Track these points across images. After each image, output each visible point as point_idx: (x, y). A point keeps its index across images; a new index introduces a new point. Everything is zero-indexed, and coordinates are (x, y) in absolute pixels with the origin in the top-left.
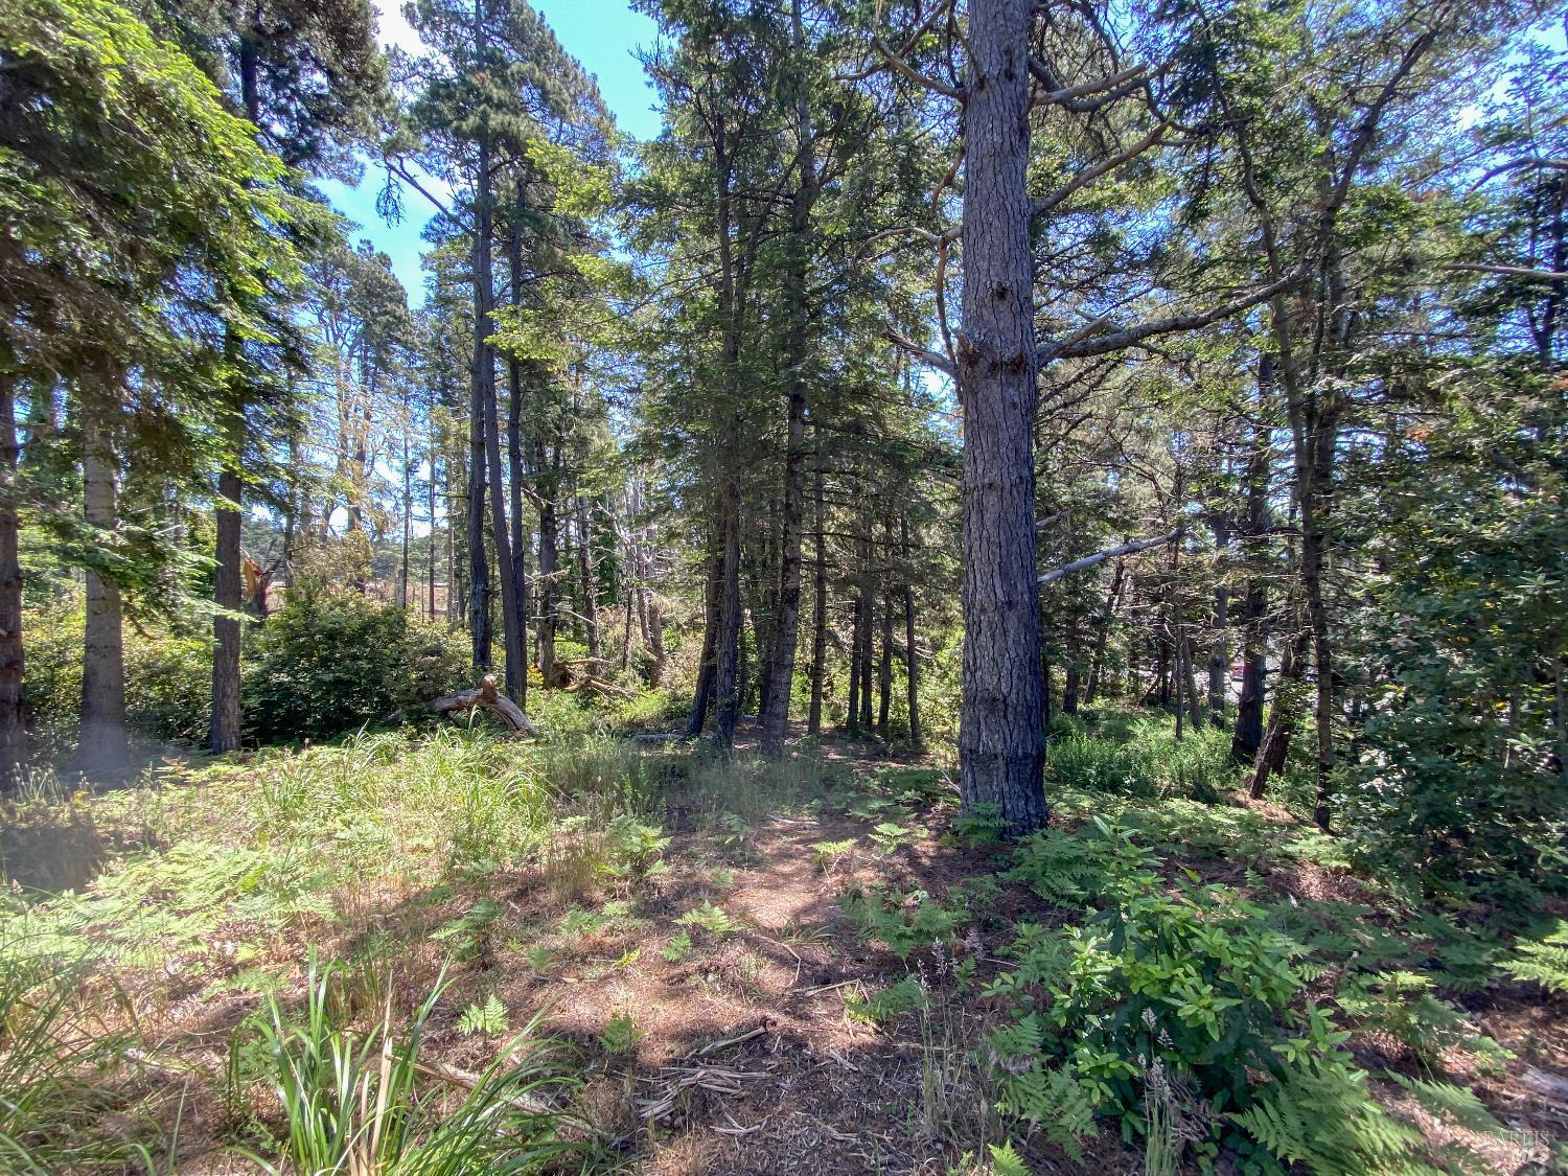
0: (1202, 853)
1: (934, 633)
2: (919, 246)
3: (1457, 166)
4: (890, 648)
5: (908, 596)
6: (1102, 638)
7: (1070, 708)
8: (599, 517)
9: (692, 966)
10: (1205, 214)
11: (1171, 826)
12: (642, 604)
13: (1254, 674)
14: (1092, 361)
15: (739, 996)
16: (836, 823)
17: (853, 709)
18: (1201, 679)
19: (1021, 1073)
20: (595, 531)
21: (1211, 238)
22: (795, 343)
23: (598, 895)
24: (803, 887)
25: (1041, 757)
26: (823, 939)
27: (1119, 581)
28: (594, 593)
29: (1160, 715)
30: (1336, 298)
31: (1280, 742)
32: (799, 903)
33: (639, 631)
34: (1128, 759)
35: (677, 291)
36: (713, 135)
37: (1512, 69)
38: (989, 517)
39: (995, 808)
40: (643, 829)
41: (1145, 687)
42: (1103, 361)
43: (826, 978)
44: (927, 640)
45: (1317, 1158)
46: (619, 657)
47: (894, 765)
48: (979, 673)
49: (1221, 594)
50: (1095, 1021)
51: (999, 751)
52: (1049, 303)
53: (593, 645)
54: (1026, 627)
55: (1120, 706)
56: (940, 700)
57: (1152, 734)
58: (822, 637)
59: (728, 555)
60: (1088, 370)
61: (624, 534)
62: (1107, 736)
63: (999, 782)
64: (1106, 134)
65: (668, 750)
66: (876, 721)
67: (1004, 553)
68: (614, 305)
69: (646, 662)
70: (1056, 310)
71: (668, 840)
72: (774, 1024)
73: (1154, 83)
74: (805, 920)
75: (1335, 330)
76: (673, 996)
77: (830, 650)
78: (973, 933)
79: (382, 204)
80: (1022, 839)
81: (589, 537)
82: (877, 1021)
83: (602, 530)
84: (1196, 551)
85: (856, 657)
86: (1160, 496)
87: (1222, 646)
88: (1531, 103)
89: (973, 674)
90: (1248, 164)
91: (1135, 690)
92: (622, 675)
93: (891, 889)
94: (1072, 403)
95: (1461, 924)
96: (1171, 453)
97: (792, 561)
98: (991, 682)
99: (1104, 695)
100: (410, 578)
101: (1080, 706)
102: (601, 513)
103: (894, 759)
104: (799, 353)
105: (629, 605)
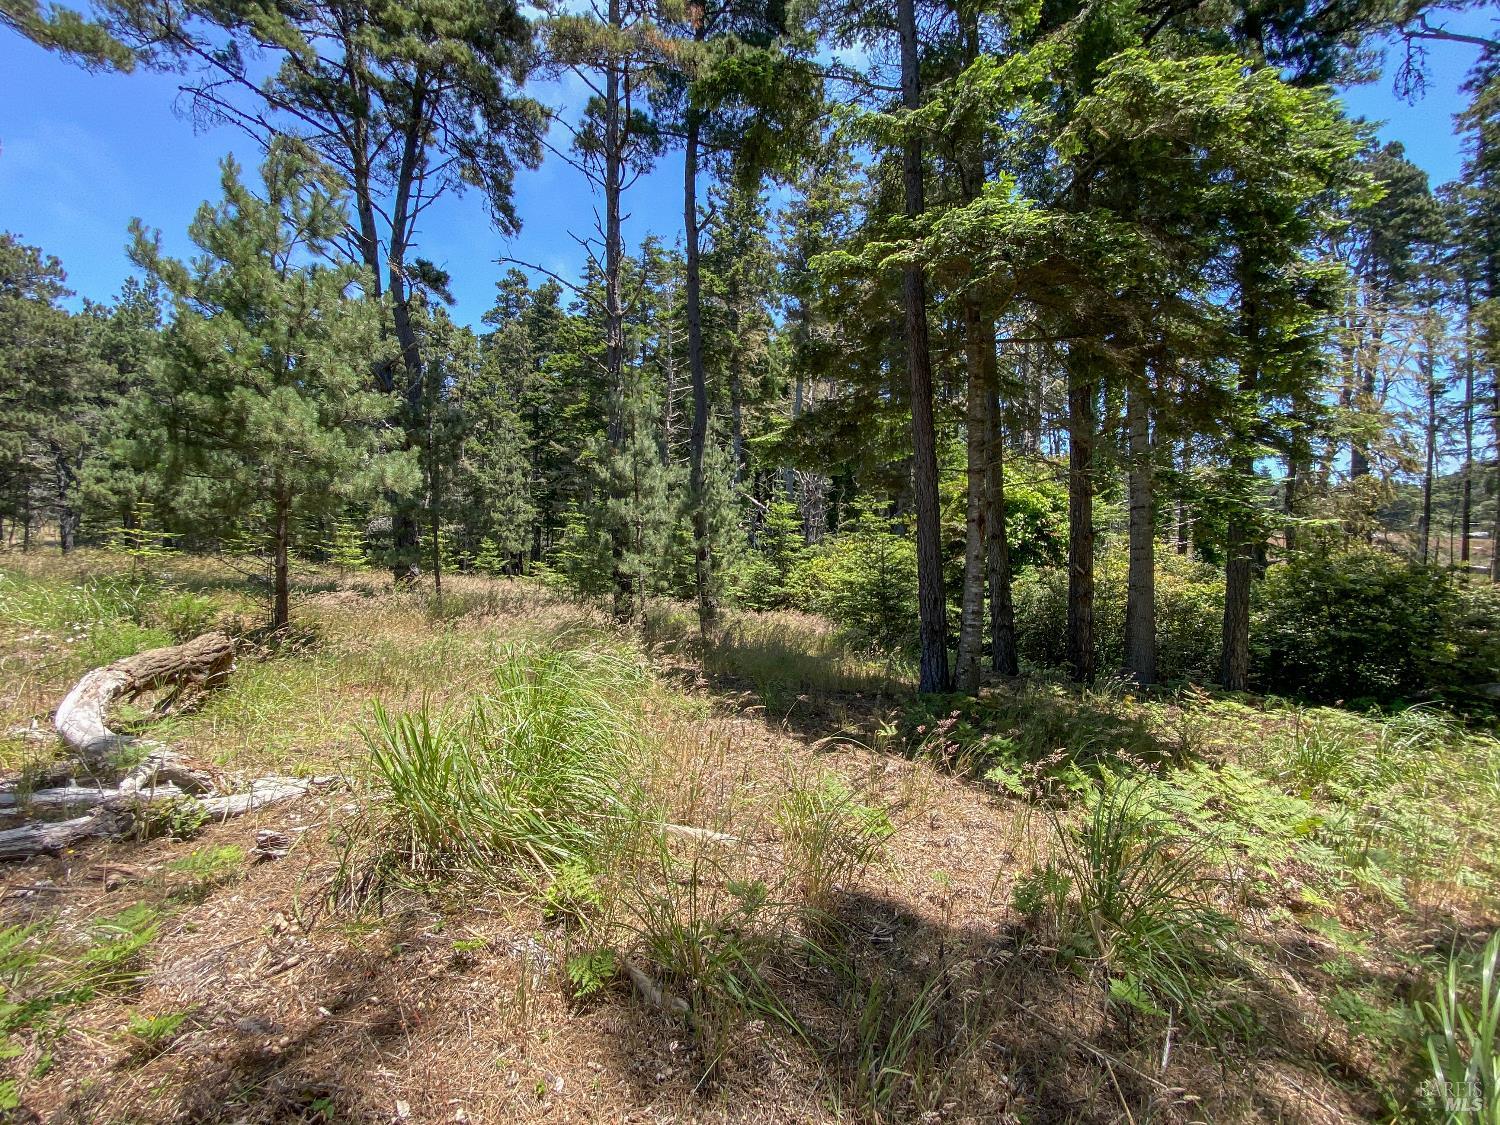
79: (1401, 83)
100: (1433, 526)
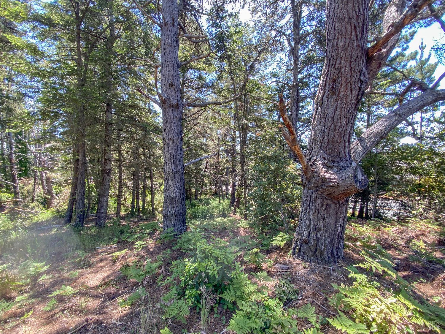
0: (221, 230)
1: (159, 181)
2: (150, 66)
3: (267, 80)
4: (145, 187)
5: (151, 171)
6: (203, 180)
7: (196, 199)
8: (19, 141)
9: (57, 310)
10: (222, 78)
11: (215, 225)
12: (41, 176)
13: (234, 186)
14: (199, 109)
15: (78, 315)
16: (122, 244)
17: (133, 207)
18: (224, 188)
19: (171, 305)
20: (17, 147)
21: (224, 84)
22: (108, 86)
23: (14, 294)
24: (108, 269)
25: (185, 212)
26: (114, 284)
27: (207, 165)
28: (16, 173)
29: (216, 198)
30: (247, 104)
31: (238, 201)
32: (106, 274)
33: (41, 187)
34: (208, 209)
35: (58, 59)
36: (75, 8)
37: (277, 61)
38: (170, 148)
39: (172, 229)
40: (36, 264)
41: (213, 191)
42: (201, 110)
43: (112, 297)
44: (158, 183)
45: (238, 299)
46: (31, 198)
47: (146, 222)
48: (168, 192)
49: (227, 168)
50: (191, 282)
51: (173, 213)
52: (189, 92)
53: (16, 194)
54: (181, 178)
55: (208, 197)
56: (161, 201)
57: (214, 202)
58: (121, 184)
59: (80, 157)
60: (198, 111)
61: (33, 148)
62: (204, 204)
63: (174, 222)
64: (200, 51)
65: (54, 232)
66: (141, 210)
67: (174, 158)
68: (28, 58)
69: (45, 199)
70: (190, 94)
71: (49, 266)
72: (91, 320)
73: (210, 41)
74: (107, 280)
75: (247, 111)
76: (48, 323)
77: (125, 189)
78: (163, 268)
80: (180, 236)
81: (14, 149)
82: (130, 305)
83: (21, 147)
84: (223, 158)
85: (134, 190)
86: (215, 145)
87: (228, 180)
88: (280, 69)
89: (166, 192)
90: (230, 69)
91: (211, 192)
92: (32, 205)
93: (139, 261)
94: (195, 119)
95: (266, 235)
96: (217, 135)
97: (107, 159)
98: (171, 194)
99: (204, 194)
101: (199, 198)
102: (20, 140)
103: (146, 220)
104: (109, 90)
105: (35, 177)
